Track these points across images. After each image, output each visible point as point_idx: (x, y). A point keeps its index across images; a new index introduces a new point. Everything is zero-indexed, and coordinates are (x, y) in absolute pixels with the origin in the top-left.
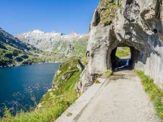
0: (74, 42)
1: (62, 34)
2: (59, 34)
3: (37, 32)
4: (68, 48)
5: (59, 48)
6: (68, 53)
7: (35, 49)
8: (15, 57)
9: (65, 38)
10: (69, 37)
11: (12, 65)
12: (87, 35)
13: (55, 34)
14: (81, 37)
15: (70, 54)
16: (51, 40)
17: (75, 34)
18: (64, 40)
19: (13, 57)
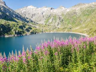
0: (63, 15)
1: (51, 9)
2: (49, 9)
3: (30, 7)
4: (58, 21)
5: (50, 21)
6: (58, 25)
7: (32, 21)
8: (25, 29)
9: (54, 11)
10: (58, 11)
11: (25, 34)
12: (73, 9)
13: (46, 9)
14: (68, 10)
15: (60, 25)
16: (42, 14)
17: (63, 8)
18: (54, 14)
19: (24, 28)
